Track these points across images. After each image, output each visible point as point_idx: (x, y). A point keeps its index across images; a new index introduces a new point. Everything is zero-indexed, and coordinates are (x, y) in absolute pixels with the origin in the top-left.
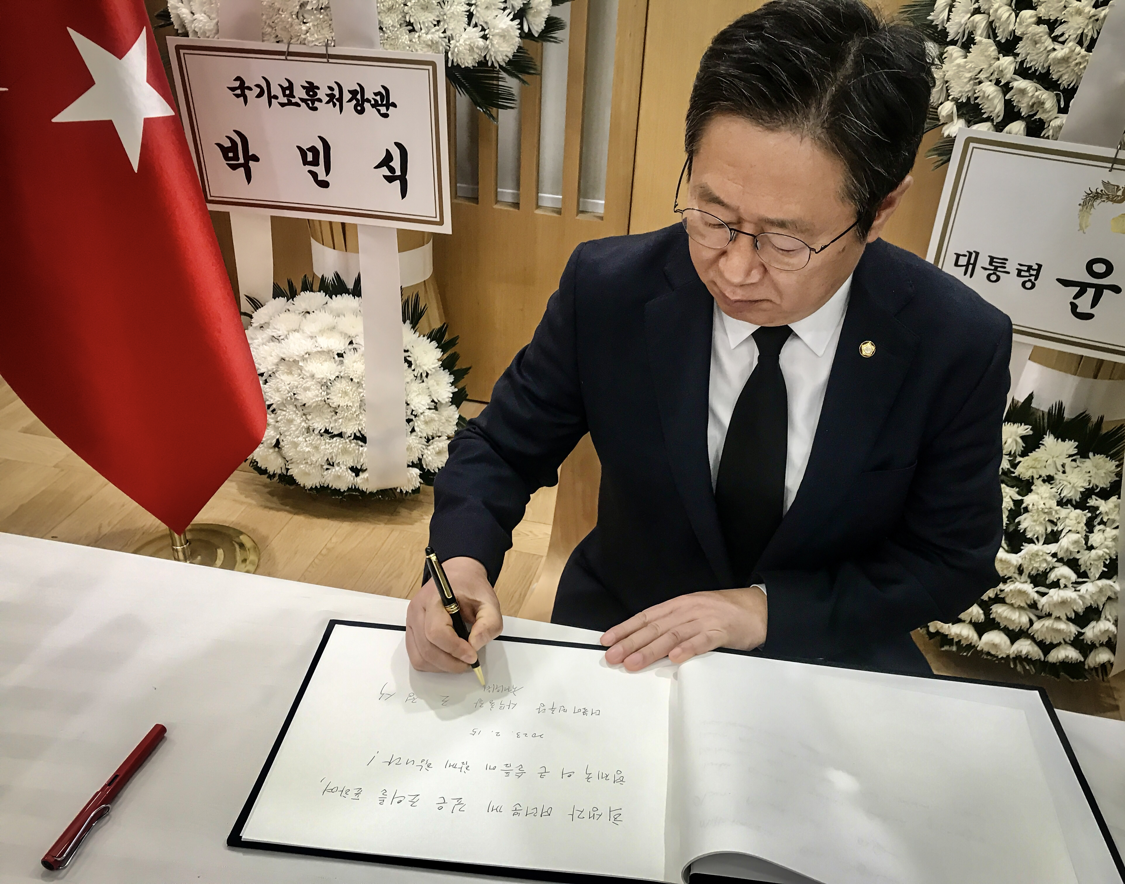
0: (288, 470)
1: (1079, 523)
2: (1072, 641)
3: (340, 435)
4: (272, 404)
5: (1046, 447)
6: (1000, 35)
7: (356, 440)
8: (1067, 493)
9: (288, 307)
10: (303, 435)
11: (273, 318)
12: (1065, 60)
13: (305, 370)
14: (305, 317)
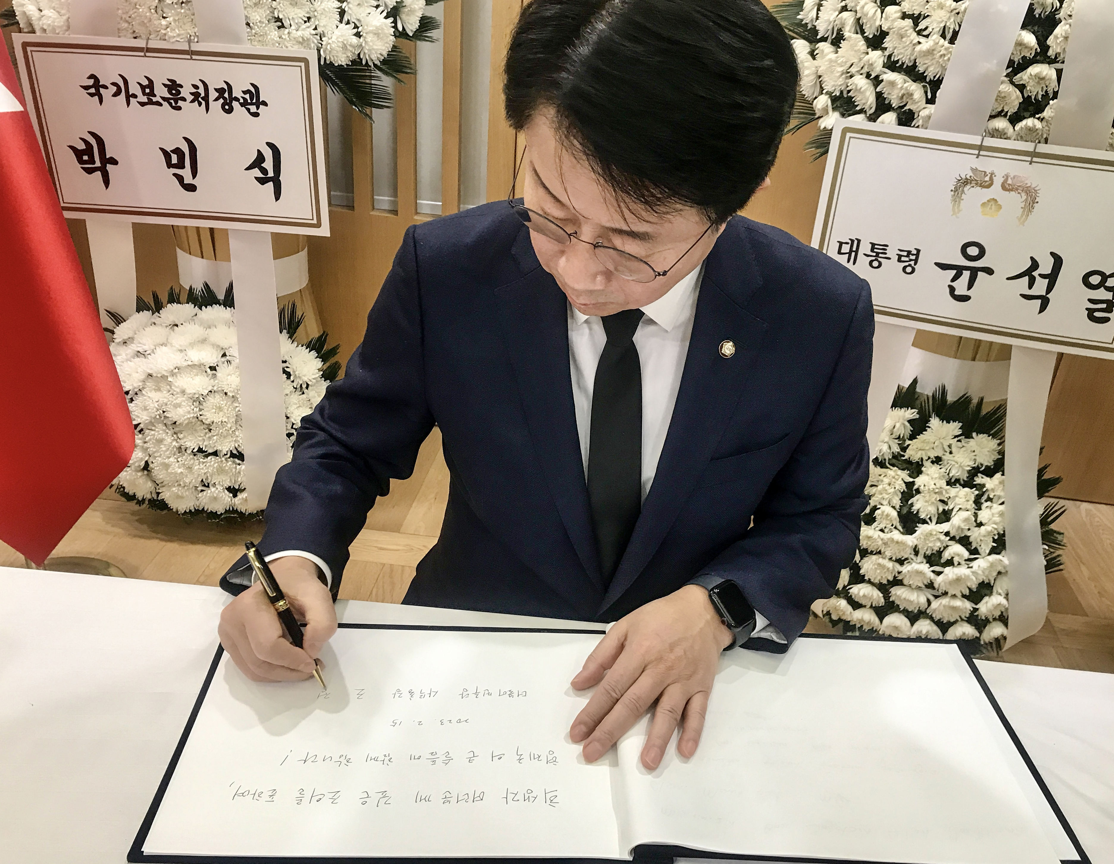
0: (158, 494)
1: (968, 501)
2: (967, 618)
3: (215, 454)
4: (140, 424)
5: (932, 429)
6: (868, 31)
7: (233, 458)
8: (955, 473)
9: (153, 321)
10: (174, 455)
11: (137, 332)
12: (930, 52)
13: (175, 386)
14: (173, 330)
